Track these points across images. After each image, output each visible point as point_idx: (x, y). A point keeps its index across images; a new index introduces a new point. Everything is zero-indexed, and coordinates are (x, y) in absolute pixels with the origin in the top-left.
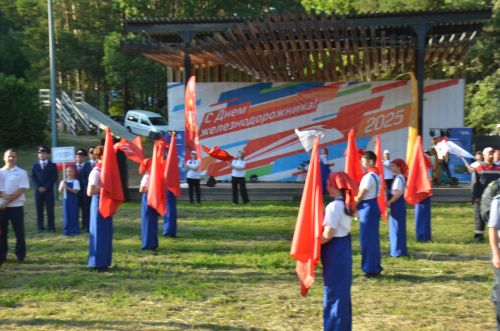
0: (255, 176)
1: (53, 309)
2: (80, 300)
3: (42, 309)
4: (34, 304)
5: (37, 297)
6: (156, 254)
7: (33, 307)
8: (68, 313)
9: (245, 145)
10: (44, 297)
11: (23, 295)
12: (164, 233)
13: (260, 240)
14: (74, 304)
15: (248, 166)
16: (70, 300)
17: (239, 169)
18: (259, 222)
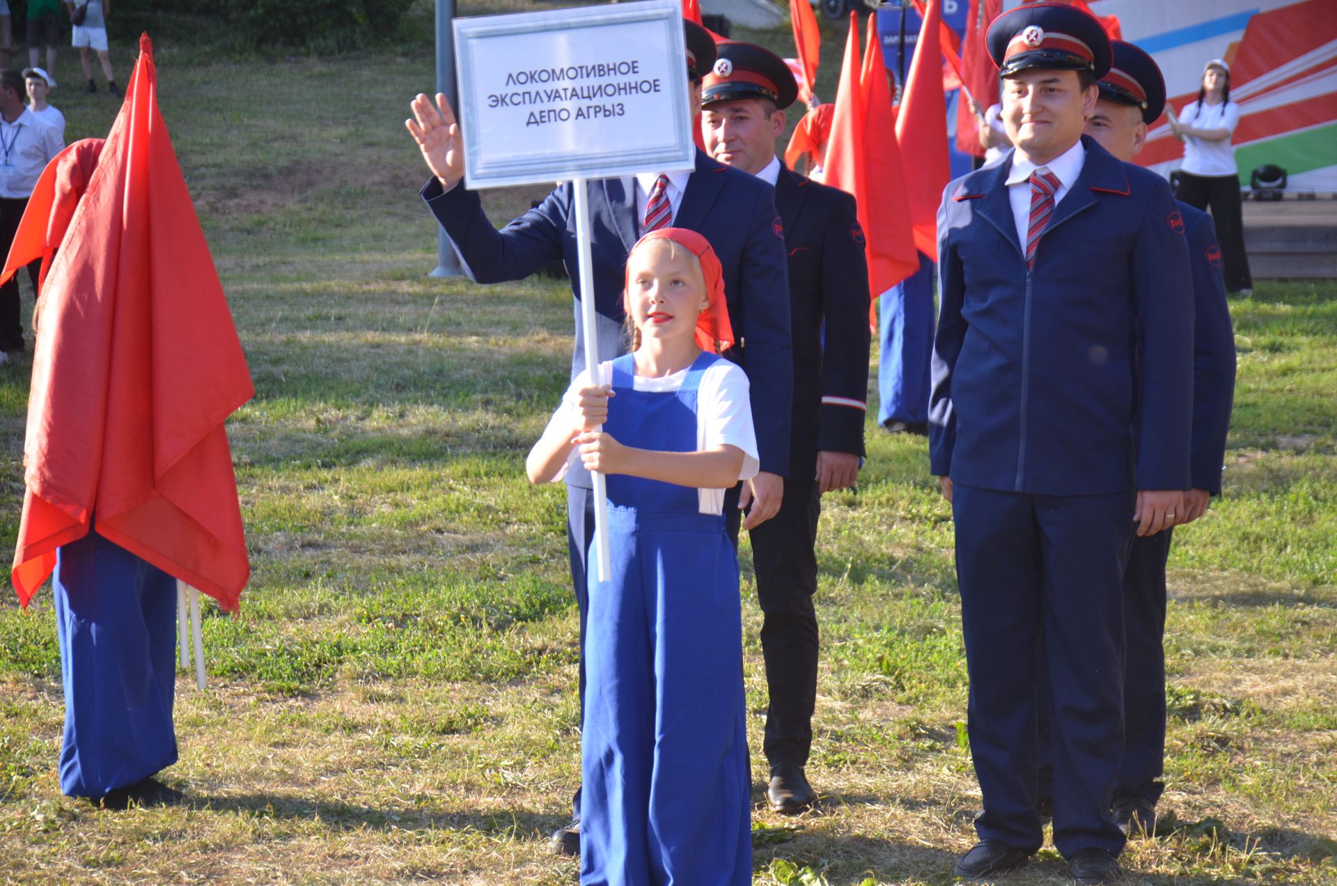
0: (1273, 173)
1: (455, 711)
2: (555, 679)
3: (412, 711)
4: (385, 688)
5: (393, 661)
6: (852, 504)
7: (378, 698)
8: (512, 731)
9: (1237, 37)
10: (418, 661)
11: (338, 648)
12: (883, 416)
13: (1299, 452)
14: (533, 693)
15: (1246, 129)
16: (518, 677)
17: (1211, 140)
18: (1286, 372)
